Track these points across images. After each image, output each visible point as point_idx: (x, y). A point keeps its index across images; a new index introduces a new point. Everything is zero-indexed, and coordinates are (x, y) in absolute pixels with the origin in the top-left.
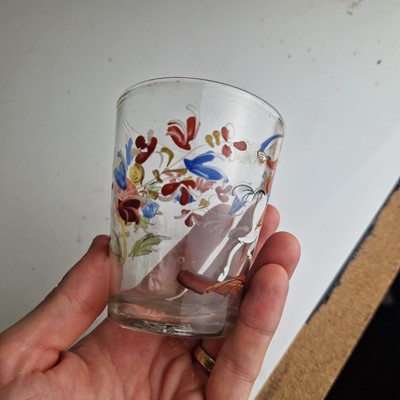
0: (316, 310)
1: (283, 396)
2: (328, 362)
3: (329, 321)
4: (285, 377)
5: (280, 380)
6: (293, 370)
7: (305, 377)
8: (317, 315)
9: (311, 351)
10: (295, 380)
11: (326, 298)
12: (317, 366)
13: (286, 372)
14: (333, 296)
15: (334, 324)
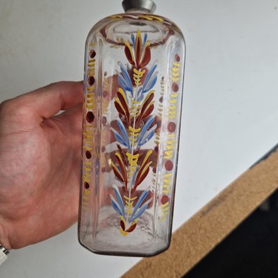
0: (258, 162)
1: (226, 205)
2: (258, 193)
3: (264, 170)
4: (230, 195)
5: (226, 196)
6: (235, 193)
7: (242, 198)
8: (258, 165)
9: (249, 185)
10: (235, 198)
11: (265, 157)
12: (251, 193)
13: (231, 192)
14: (270, 158)
15: (267, 173)
